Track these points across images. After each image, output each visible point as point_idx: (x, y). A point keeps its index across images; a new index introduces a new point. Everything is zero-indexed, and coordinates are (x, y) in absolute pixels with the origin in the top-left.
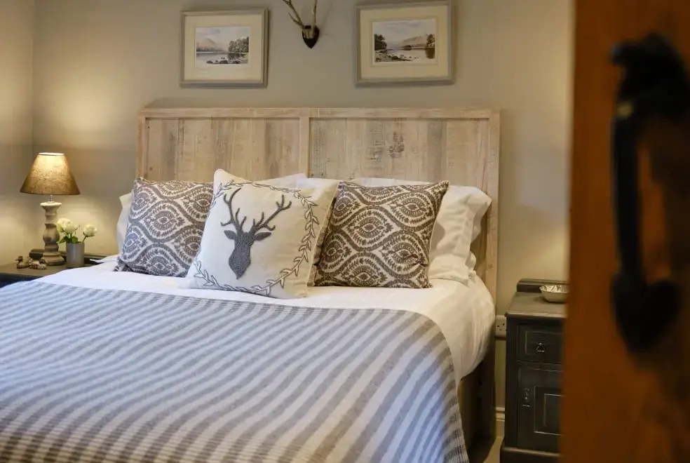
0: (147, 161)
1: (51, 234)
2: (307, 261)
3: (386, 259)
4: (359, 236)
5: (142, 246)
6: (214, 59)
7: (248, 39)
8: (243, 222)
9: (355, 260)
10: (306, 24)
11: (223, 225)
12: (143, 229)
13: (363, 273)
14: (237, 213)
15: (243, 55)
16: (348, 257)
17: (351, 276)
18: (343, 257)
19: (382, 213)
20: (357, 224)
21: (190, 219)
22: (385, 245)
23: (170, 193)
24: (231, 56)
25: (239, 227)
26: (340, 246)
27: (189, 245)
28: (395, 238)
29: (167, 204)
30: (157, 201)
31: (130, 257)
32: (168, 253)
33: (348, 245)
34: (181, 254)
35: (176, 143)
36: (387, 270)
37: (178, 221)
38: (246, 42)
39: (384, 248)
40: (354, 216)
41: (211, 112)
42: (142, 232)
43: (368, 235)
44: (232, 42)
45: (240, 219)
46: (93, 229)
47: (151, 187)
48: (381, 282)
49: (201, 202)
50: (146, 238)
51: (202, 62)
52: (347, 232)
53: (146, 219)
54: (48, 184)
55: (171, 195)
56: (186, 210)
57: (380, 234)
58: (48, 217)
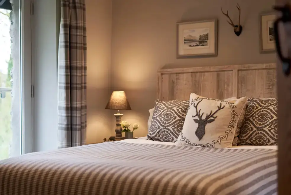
0: (162, 94)
1: (119, 128)
2: (232, 133)
3: (270, 132)
4: (258, 122)
5: (158, 129)
6: (192, 44)
7: (208, 33)
8: (202, 115)
9: (256, 133)
10: (235, 24)
11: (193, 117)
12: (158, 121)
13: (259, 139)
14: (199, 111)
15: (206, 42)
16: (252, 131)
17: (254, 141)
18: (250, 132)
19: (269, 111)
20: (257, 116)
21: (179, 116)
22: (270, 125)
23: (170, 105)
24: (200, 42)
25: (200, 117)
26: (249, 127)
27: (179, 128)
28: (275, 122)
29: (169, 110)
30: (164, 109)
31: (153, 134)
32: (169, 132)
33: (252, 126)
34: (175, 132)
35: (175, 85)
36: (271, 137)
37: (174, 117)
38: (207, 35)
39: (269, 127)
40: (255, 113)
41: (191, 70)
42: (158, 123)
43: (262, 121)
44: (200, 36)
45: (201, 114)
46: (137, 125)
47: (162, 103)
48: (268, 143)
49: (185, 109)
50: (160, 125)
51: (186, 46)
52: (252, 120)
53: (160, 117)
54: (117, 105)
55: (171, 106)
56: (178, 112)
57: (268, 120)
58: (117, 121)
